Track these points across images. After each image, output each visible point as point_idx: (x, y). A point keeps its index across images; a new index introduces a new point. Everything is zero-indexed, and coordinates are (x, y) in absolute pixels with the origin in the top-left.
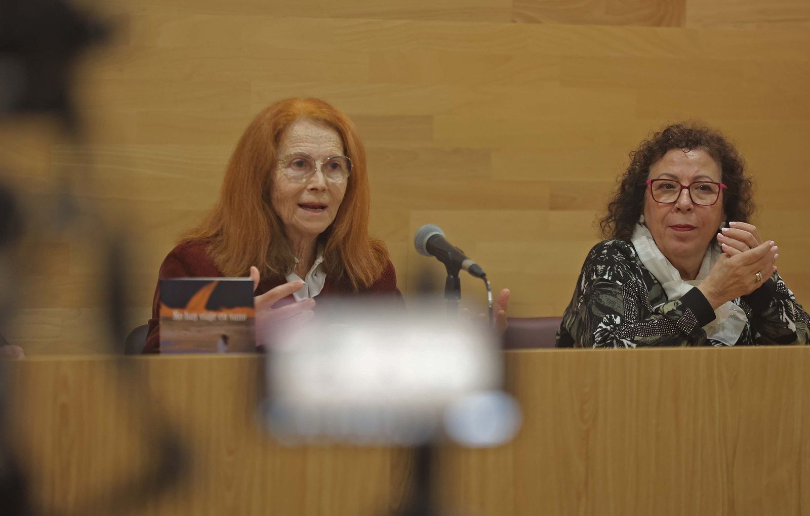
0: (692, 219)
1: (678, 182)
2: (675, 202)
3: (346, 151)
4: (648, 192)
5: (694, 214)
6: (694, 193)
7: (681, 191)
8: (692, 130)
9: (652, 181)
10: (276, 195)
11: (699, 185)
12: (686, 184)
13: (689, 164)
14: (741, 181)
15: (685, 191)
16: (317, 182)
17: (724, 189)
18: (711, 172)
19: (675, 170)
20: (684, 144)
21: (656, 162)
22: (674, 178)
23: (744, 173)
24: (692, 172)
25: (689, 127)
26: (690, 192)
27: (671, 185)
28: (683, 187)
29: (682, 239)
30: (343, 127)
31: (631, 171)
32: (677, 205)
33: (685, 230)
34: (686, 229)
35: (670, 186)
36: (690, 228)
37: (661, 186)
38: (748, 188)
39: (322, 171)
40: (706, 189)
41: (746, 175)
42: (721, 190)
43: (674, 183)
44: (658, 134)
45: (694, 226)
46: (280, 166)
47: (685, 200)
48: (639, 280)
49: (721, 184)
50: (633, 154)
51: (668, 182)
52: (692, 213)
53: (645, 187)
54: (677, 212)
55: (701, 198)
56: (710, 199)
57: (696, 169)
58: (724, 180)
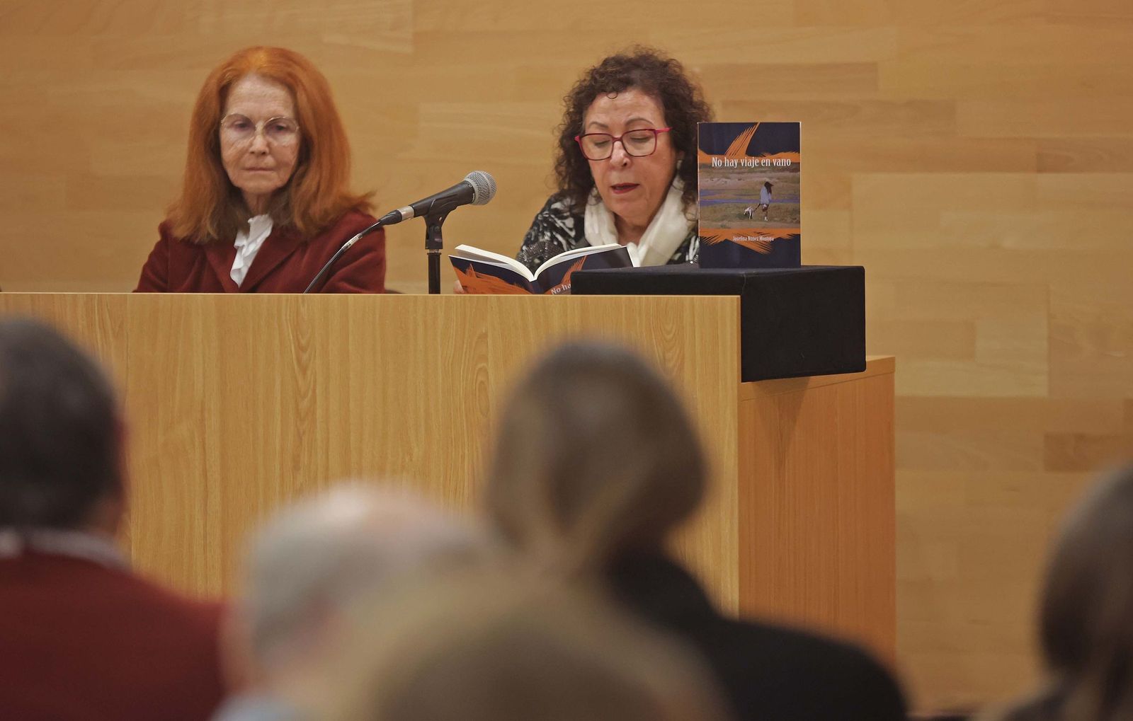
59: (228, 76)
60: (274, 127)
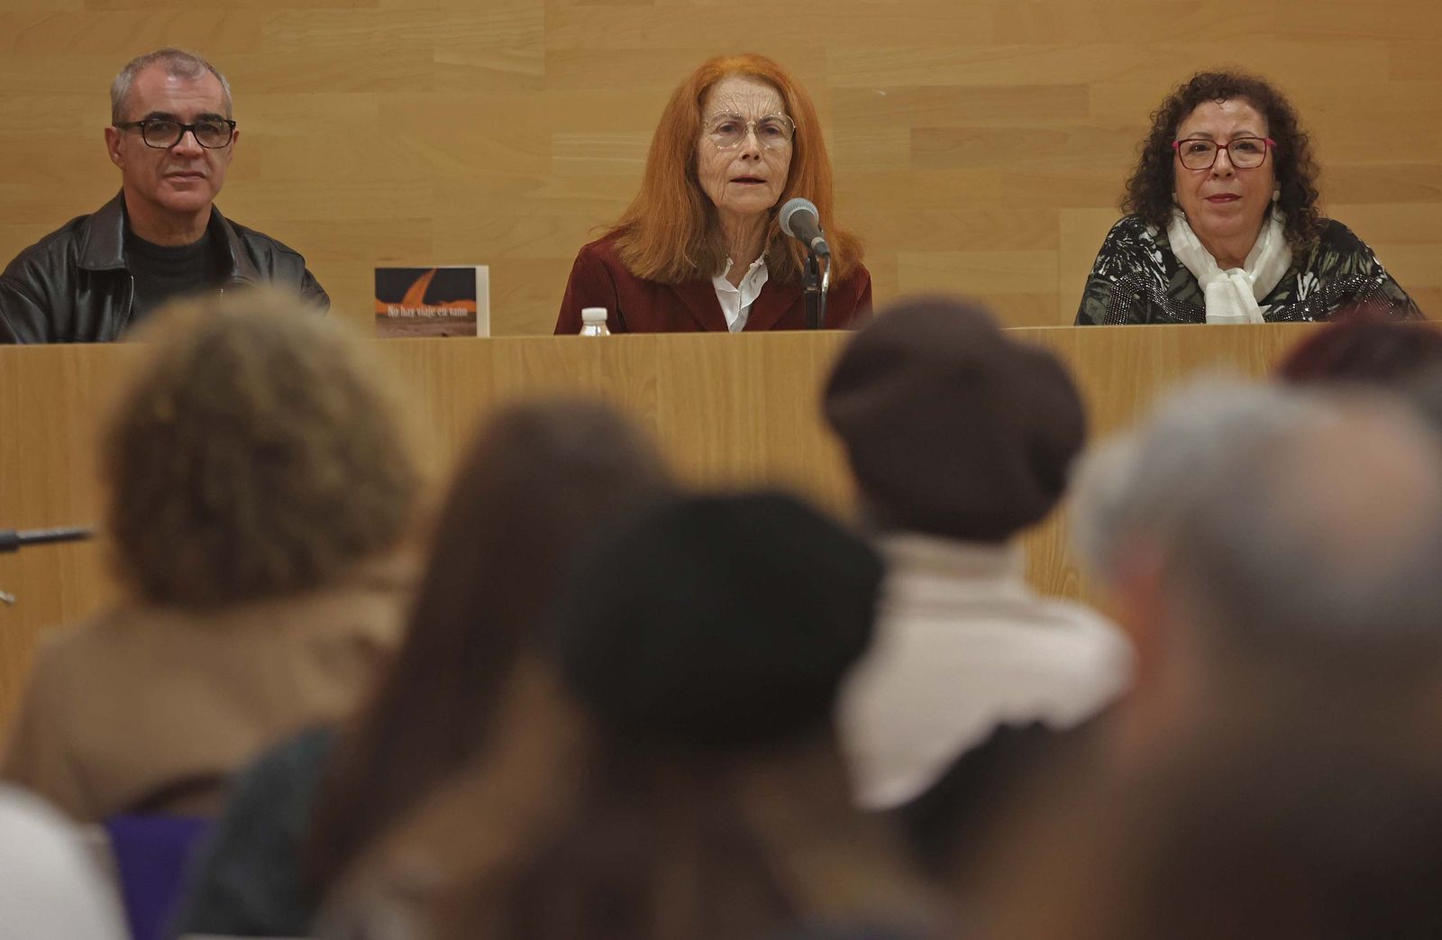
0: (1234, 187)
1: (1213, 142)
2: (1211, 167)
3: (788, 110)
4: (1177, 159)
5: (1236, 180)
6: (1235, 155)
7: (1217, 152)
8: (1226, 76)
9: (1180, 143)
10: (704, 167)
11: (1241, 143)
12: (1222, 142)
13: (1225, 118)
14: (1295, 136)
15: (1223, 152)
16: (749, 146)
17: (1272, 146)
18: (1253, 125)
19: (1206, 127)
20: (1217, 94)
21: (1183, 119)
22: (1208, 136)
23: (1298, 126)
24: (1229, 127)
25: (1223, 72)
26: (1228, 153)
27: (1204, 145)
28: (1219, 147)
29: (1221, 213)
30: (782, 83)
31: (1154, 137)
32: (1213, 170)
33: (1225, 202)
34: (1228, 199)
35: (1202, 148)
36: (1234, 197)
37: (1192, 149)
38: (1305, 144)
39: (756, 133)
40: (1248, 147)
41: (1301, 128)
42: (1268, 148)
43: (1209, 144)
44: (1183, 86)
45: (1239, 195)
46: (706, 131)
47: (1222, 163)
48: (1146, 269)
49: (1268, 139)
50: (1155, 114)
51: (1201, 143)
52: (1233, 178)
53: (1172, 155)
54: (1214, 179)
55: (1242, 160)
56: (1254, 160)
57: (1234, 123)
58: (1272, 135)
59: (707, 78)
60: (765, 128)
